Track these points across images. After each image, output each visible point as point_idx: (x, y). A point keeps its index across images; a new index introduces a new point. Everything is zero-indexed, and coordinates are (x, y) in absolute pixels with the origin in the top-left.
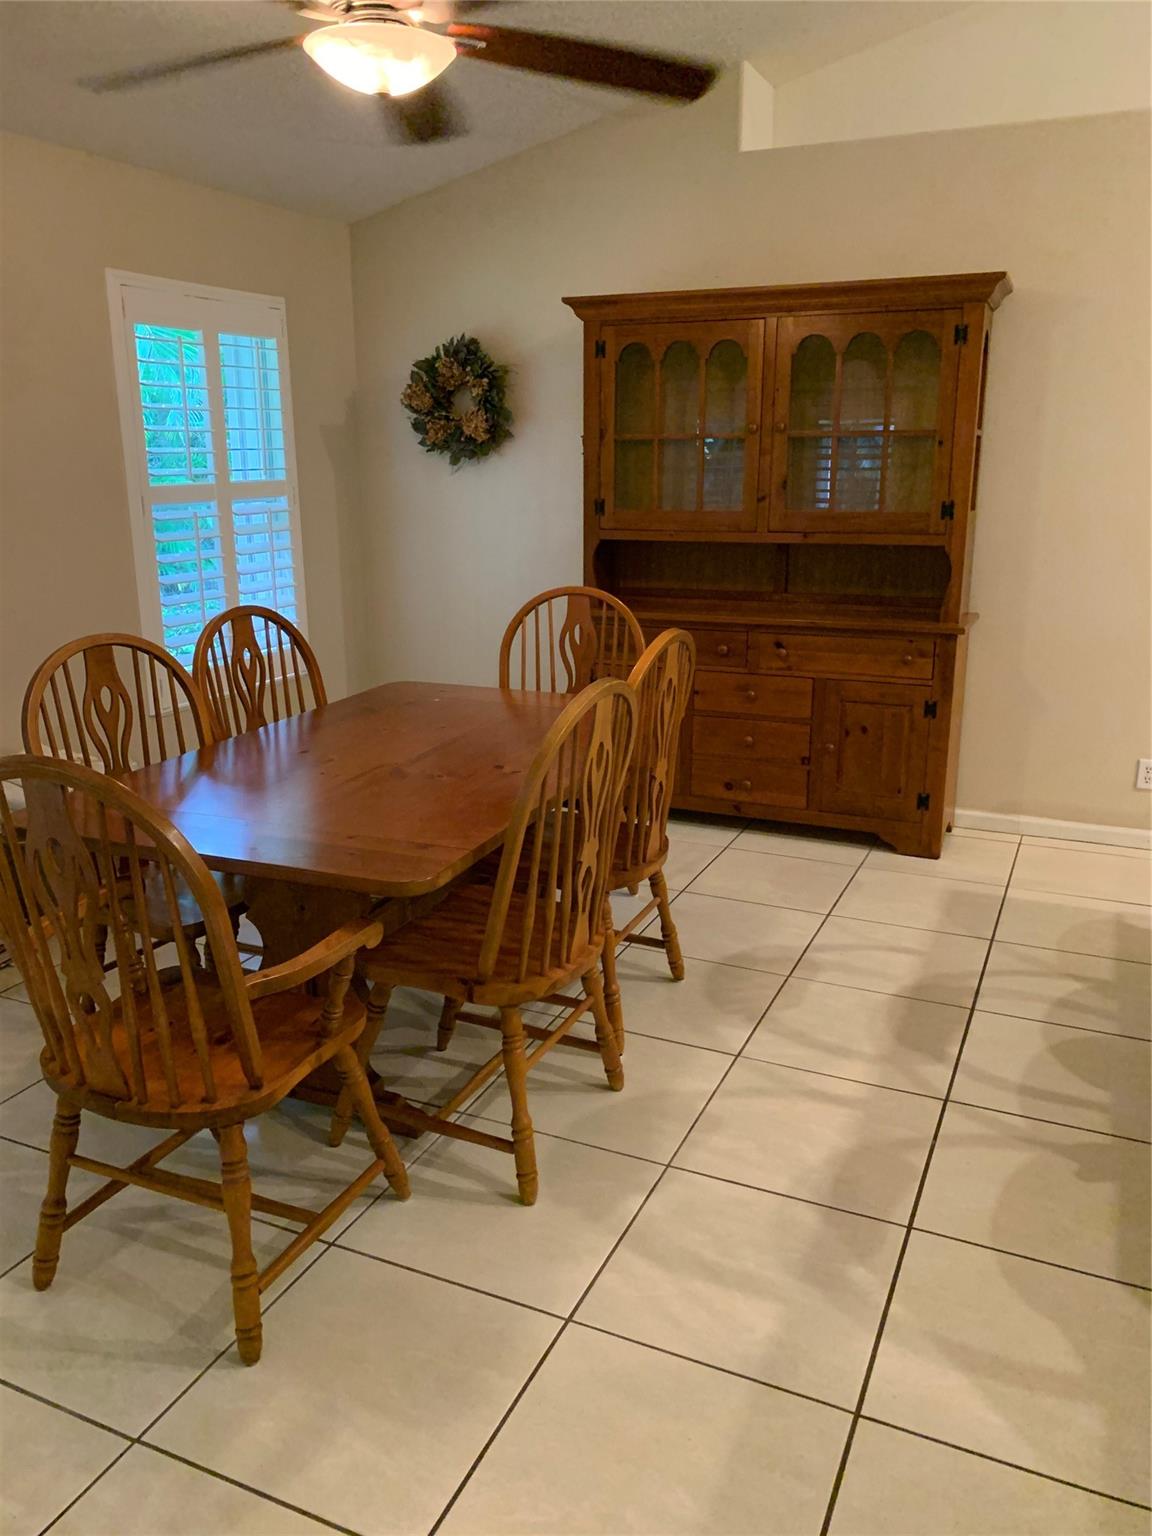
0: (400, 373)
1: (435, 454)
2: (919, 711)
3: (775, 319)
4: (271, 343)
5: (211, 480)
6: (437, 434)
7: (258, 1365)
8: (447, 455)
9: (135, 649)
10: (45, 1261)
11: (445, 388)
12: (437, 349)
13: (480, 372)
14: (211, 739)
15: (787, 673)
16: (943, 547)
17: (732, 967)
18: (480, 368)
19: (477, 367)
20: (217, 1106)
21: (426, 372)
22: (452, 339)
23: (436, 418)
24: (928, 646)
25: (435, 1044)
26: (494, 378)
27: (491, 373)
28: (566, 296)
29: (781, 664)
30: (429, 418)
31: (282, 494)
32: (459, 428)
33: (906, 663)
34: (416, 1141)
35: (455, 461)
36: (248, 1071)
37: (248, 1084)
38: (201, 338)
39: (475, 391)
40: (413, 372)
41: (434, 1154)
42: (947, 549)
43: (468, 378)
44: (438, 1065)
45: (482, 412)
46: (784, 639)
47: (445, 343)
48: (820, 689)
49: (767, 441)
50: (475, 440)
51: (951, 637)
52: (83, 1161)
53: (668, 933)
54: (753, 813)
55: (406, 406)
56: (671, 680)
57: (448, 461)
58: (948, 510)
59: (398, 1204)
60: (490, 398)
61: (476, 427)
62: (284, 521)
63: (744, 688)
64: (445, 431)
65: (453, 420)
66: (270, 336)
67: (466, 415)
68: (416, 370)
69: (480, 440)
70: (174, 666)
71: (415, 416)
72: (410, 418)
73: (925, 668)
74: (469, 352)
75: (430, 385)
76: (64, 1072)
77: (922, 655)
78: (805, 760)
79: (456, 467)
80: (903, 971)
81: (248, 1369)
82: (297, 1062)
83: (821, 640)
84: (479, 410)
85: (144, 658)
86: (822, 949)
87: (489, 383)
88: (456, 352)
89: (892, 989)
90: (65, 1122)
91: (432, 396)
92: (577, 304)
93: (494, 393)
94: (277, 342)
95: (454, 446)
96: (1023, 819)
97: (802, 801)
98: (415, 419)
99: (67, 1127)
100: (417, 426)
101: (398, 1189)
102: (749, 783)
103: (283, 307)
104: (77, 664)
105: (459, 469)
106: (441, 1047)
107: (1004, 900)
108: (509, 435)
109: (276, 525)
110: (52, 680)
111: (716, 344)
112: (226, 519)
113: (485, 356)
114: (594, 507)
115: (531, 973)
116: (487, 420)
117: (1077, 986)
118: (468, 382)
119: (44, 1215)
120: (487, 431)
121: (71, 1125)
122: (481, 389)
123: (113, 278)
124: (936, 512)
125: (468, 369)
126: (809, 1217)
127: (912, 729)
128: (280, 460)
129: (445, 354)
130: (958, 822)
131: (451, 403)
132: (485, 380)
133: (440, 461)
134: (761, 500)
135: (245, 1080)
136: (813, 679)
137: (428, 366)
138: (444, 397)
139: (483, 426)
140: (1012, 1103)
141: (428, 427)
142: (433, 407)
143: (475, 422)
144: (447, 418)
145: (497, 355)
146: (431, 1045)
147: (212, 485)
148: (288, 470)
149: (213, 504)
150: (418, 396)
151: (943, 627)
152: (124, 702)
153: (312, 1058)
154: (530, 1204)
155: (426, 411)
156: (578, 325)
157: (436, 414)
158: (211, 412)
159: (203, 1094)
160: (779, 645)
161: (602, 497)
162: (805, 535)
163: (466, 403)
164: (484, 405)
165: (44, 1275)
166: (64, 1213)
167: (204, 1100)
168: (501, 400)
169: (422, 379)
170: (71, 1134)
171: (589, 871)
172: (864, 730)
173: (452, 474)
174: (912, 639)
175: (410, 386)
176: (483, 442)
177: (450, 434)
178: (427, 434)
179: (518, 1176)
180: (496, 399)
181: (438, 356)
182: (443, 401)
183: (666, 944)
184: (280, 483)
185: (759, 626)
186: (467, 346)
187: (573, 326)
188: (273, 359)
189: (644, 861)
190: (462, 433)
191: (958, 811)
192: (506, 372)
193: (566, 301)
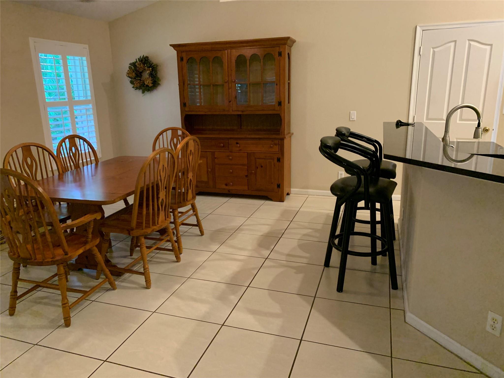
0: (126, 67)
1: (138, 90)
2: (276, 160)
3: (230, 50)
4: (84, 58)
5: (67, 100)
6: (137, 84)
7: (70, 327)
8: (141, 91)
9: (38, 147)
10: (12, 308)
11: (139, 71)
12: (136, 59)
13: (149, 66)
14: (62, 172)
15: (240, 151)
16: (279, 114)
17: (219, 231)
18: (149, 65)
19: (148, 64)
20: (55, 259)
21: (133, 66)
22: (140, 57)
23: (137, 80)
24: (276, 142)
25: (130, 255)
26: (154, 68)
27: (152, 66)
28: (170, 44)
29: (238, 149)
30: (135, 80)
31: (90, 104)
32: (144, 82)
33: (271, 147)
34: (120, 277)
35: (143, 92)
36: (64, 250)
37: (64, 254)
38: (61, 57)
39: (148, 72)
40: (129, 66)
41: (125, 280)
42: (280, 115)
43: (146, 68)
44: (130, 260)
45: (150, 78)
46: (239, 141)
47: (138, 57)
48: (249, 155)
49: (230, 85)
50: (149, 86)
51: (282, 139)
52: (21, 280)
53: (198, 222)
54: (234, 192)
55: (128, 76)
56: (191, 151)
57: (141, 92)
58: (280, 104)
59: (113, 291)
60: (152, 74)
61: (149, 82)
62: (91, 111)
63: (228, 156)
64: (140, 84)
65: (142, 80)
66: (84, 56)
67: (146, 79)
68: (130, 66)
69: (150, 86)
70: (50, 152)
71: (131, 79)
72: (129, 80)
73: (276, 149)
74: (145, 60)
75: (134, 70)
76: (14, 254)
77: (276, 144)
78: (246, 176)
79: (144, 94)
80: (265, 229)
81: (67, 328)
82: (78, 249)
83: (249, 142)
84: (149, 77)
85: (40, 149)
86: (245, 225)
87: (152, 69)
88: (142, 61)
89: (262, 234)
90: (16, 269)
91: (135, 74)
92: (174, 46)
93: (153, 72)
94: (86, 58)
95: (143, 88)
96: (310, 190)
97: (246, 188)
98: (131, 80)
99: (16, 271)
100: (132, 82)
101: (113, 288)
102: (232, 184)
103: (88, 48)
104: (20, 151)
105: (144, 95)
106: (131, 255)
107: (298, 211)
108: (159, 84)
109: (88, 113)
110: (12, 155)
111: (214, 58)
112: (72, 111)
113: (150, 61)
114: (183, 105)
115: (146, 227)
116: (152, 80)
117: (310, 230)
118: (146, 69)
119: (11, 295)
120: (153, 83)
121: (17, 270)
122: (149, 71)
123: (31, 40)
124: (277, 105)
125: (146, 65)
126: (223, 286)
127: (274, 165)
128: (89, 93)
129: (139, 61)
130: (292, 192)
131: (141, 76)
132: (151, 68)
133: (139, 93)
134: (230, 102)
135: (63, 253)
136: (247, 153)
137: (134, 64)
138: (139, 74)
139: (151, 82)
140: (284, 258)
141: (134, 82)
142: (136, 77)
143: (148, 81)
144: (140, 80)
145: (154, 61)
146: (128, 255)
147: (67, 101)
148: (91, 96)
149: (68, 107)
150: (131, 73)
151: (281, 136)
152: (35, 162)
153: (83, 248)
154: (149, 288)
155: (134, 78)
156: (175, 52)
157: (137, 79)
158: (65, 79)
159: (52, 257)
160: (237, 143)
161: (185, 102)
162: (243, 111)
163: (146, 75)
164: (151, 76)
165: (12, 311)
166: (17, 295)
167: (52, 258)
168: (156, 74)
169: (132, 68)
170: (17, 273)
171: (163, 199)
172: (262, 167)
173: (143, 96)
174: (273, 140)
175: (128, 71)
176: (151, 87)
177: (141, 84)
178: (134, 85)
179: (146, 281)
180: (154, 74)
181: (137, 61)
182: (139, 75)
183: (198, 225)
184: (89, 100)
185: (231, 138)
186: (145, 58)
187: (174, 53)
188: (85, 63)
189: (187, 200)
190: (145, 84)
191: (292, 189)
192: (157, 66)
193: (171, 45)
